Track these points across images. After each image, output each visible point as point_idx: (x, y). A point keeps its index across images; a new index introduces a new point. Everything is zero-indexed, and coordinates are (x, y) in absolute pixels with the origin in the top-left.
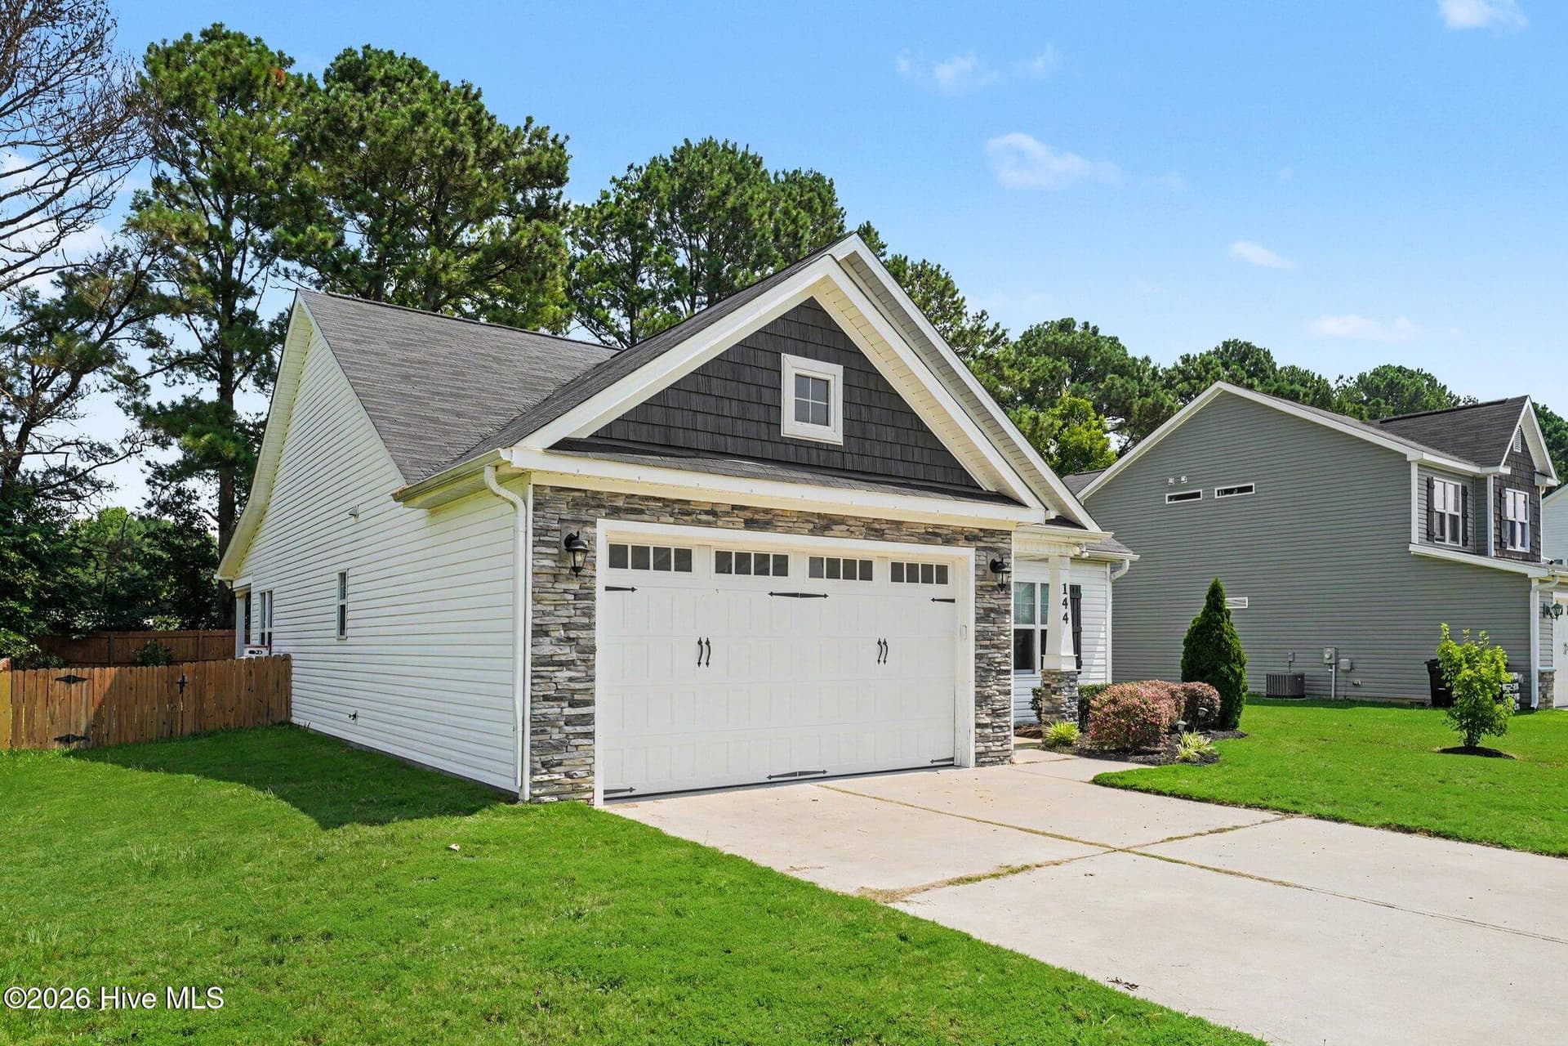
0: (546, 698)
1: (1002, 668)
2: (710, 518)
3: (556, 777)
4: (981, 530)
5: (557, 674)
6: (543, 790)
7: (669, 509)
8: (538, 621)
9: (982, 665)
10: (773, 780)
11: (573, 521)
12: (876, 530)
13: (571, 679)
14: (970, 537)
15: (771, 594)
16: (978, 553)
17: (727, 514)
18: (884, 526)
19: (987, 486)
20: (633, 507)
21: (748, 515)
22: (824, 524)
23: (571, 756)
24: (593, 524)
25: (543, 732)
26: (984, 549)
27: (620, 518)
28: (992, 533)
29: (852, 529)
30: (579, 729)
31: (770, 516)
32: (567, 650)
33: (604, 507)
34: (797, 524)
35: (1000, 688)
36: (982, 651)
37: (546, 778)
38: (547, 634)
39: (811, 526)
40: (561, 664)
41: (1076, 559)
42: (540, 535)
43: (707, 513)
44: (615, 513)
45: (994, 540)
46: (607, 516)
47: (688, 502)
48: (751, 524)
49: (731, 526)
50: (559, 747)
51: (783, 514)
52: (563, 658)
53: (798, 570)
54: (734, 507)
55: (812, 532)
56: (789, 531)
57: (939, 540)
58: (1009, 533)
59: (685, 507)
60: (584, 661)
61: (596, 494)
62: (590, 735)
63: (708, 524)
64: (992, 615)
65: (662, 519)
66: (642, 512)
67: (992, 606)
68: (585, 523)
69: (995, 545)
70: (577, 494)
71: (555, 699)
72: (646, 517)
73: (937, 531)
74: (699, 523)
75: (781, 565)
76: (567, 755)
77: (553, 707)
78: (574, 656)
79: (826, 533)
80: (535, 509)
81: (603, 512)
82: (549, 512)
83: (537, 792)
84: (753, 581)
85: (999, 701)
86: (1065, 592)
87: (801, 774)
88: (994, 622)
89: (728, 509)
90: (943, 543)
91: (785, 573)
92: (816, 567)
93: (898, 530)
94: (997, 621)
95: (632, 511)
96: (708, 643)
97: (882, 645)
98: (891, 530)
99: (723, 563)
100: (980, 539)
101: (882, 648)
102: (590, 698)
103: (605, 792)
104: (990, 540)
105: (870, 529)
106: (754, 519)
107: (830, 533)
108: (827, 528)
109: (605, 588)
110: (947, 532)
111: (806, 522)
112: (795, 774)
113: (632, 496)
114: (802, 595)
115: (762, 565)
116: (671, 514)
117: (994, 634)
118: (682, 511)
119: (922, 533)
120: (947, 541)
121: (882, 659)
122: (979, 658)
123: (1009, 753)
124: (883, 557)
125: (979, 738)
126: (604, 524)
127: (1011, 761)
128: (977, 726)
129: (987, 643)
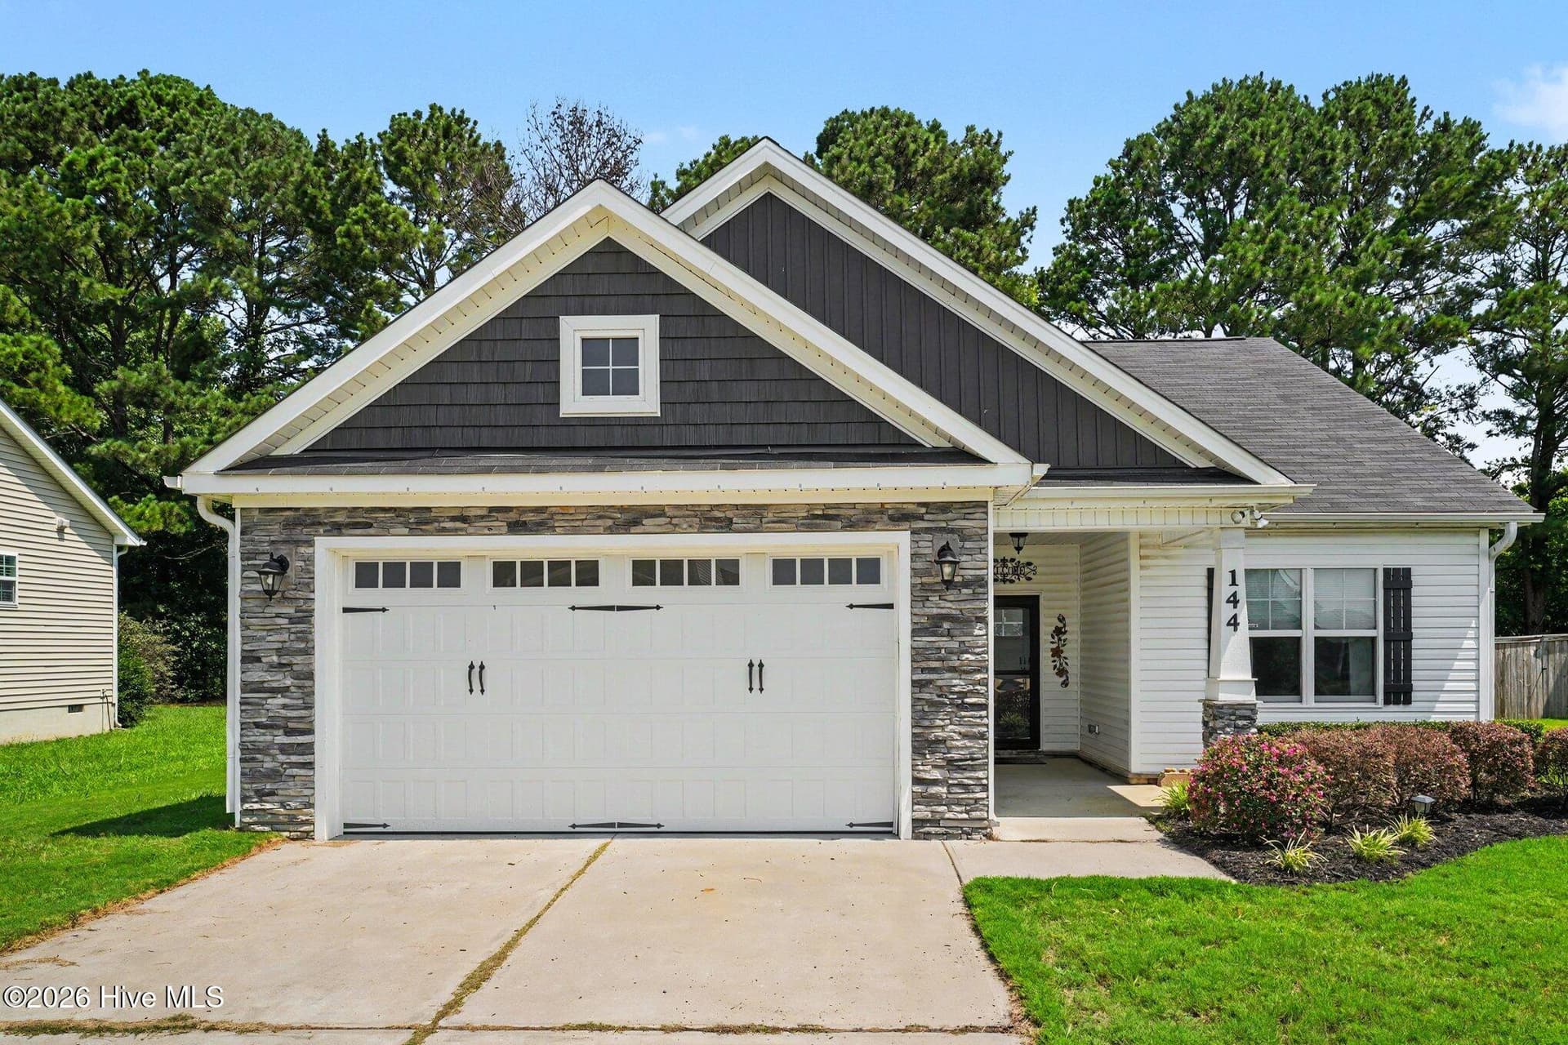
0: (258, 725)
1: (967, 700)
2: (458, 525)
3: (268, 806)
4: (922, 504)
5: (269, 701)
6: (255, 819)
7: (402, 520)
8: (247, 647)
9: (927, 696)
10: (577, 829)
11: (285, 542)
12: (716, 519)
13: (285, 707)
14: (899, 516)
15: (573, 608)
16: (916, 538)
17: (482, 517)
18: (729, 514)
19: (929, 441)
20: (360, 521)
21: (513, 516)
22: (630, 519)
23: (285, 786)
24: (311, 544)
25: (253, 760)
26: (927, 530)
27: (340, 534)
28: (945, 507)
29: (675, 521)
30: (294, 759)
31: (543, 516)
32: (280, 676)
33: (320, 524)
34: (585, 523)
35: (963, 730)
36: (922, 677)
37: (256, 806)
38: (258, 660)
39: (610, 522)
40: (274, 691)
41: (1252, 532)
42: (248, 559)
43: (454, 519)
44: (337, 529)
45: (950, 516)
46: (327, 533)
47: (429, 509)
48: (520, 527)
49: (487, 532)
50: (274, 775)
51: (564, 511)
52: (275, 685)
53: (616, 577)
54: (492, 509)
55: (610, 530)
56: (575, 531)
57: (839, 524)
58: (983, 505)
59: (424, 515)
60: (299, 687)
62: (310, 765)
63: (455, 532)
64: (946, 625)
65: (392, 531)
66: (370, 526)
67: (944, 611)
68: (298, 543)
69: (952, 525)
70: (287, 513)
71: (265, 727)
72: (371, 531)
73: (830, 512)
74: (443, 531)
75: (588, 573)
76: (282, 786)
77: (264, 734)
78: (288, 682)
79: (633, 530)
80: (242, 533)
81: (321, 531)
82: (257, 535)
83: (247, 820)
84: (547, 595)
85: (957, 748)
86: (1234, 583)
87: (621, 825)
88: (949, 634)
89: (484, 512)
90: (844, 528)
91: (595, 582)
92: (643, 573)
93: (757, 517)
94: (956, 632)
95: (356, 525)
96: (482, 667)
97: (756, 669)
98: (744, 517)
99: (503, 574)
100: (921, 518)
101: (756, 671)
102: (307, 726)
103: (346, 825)
104: (941, 517)
105: (707, 519)
106: (520, 521)
107: (639, 529)
108: (636, 522)
109: (346, 610)
110: (852, 512)
111: (600, 517)
112: (612, 825)
113: (355, 509)
114: (621, 608)
115: (559, 574)
116: (406, 525)
117: (950, 652)
118: (421, 520)
119: (804, 518)
120: (851, 525)
121: (756, 685)
122: (918, 686)
123: (984, 823)
124: (756, 555)
125: (920, 798)
126: (323, 545)
127: (987, 836)
128: (916, 781)
129: (936, 665)
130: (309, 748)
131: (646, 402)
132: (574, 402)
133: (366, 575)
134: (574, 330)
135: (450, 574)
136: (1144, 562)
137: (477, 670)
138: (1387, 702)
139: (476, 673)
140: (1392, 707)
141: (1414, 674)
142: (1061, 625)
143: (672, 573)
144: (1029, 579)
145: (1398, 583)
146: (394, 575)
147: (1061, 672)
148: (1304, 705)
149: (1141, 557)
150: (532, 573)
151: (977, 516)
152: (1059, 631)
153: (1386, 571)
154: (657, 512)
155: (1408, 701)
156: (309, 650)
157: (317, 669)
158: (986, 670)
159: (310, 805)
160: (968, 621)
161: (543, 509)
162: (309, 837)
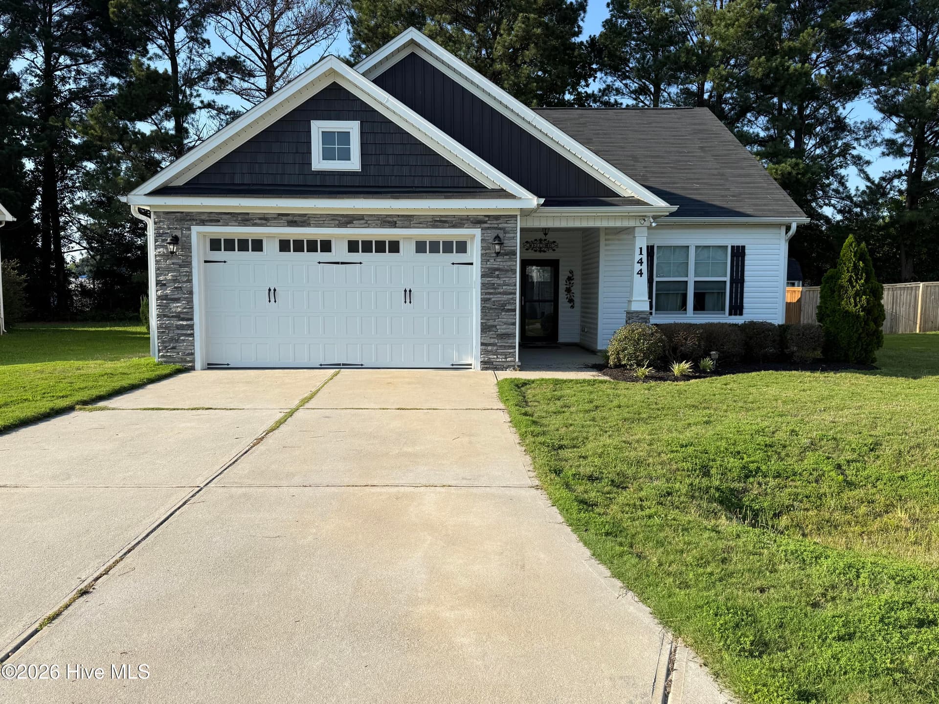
0: (166, 316)
1: (505, 307)
2: (264, 222)
3: (172, 354)
4: (486, 216)
5: (171, 304)
6: (165, 360)
7: (235, 219)
8: (158, 279)
9: (487, 305)
10: (323, 366)
11: (177, 228)
12: (389, 222)
13: (178, 307)
14: (476, 221)
15: (319, 262)
16: (484, 232)
17: (275, 218)
18: (395, 219)
19: (490, 186)
20: (213, 218)
21: (290, 218)
22: (347, 220)
23: (180, 345)
24: (189, 229)
25: (164, 332)
26: (488, 228)
27: (204, 225)
28: (497, 218)
29: (369, 222)
30: (185, 332)
31: (305, 218)
32: (176, 293)
33: (194, 219)
34: (325, 222)
35: (504, 321)
36: (486, 296)
37: (167, 354)
38: (164, 285)
39: (337, 222)
40: (173, 299)
42: (158, 236)
43: (260, 219)
44: (203, 222)
45: (498, 222)
46: (197, 224)
47: (248, 214)
49: (277, 225)
50: (174, 339)
51: (315, 216)
52: (173, 297)
53: (340, 247)
54: (279, 215)
55: (338, 226)
56: (320, 225)
57: (447, 225)
58: (515, 216)
59: (247, 217)
60: (186, 298)
61: (188, 214)
63: (261, 225)
64: (497, 273)
65: (229, 224)
66: (219, 221)
67: (496, 266)
68: (184, 229)
69: (500, 226)
70: (178, 214)
71: (170, 316)
72: (219, 224)
73: (443, 219)
74: (255, 225)
75: (326, 246)
76: (178, 344)
77: (169, 320)
78: (180, 295)
79: (349, 226)
80: (155, 224)
81: (194, 223)
82: (162, 225)
84: (305, 256)
86: (641, 254)
87: (344, 365)
88: (498, 277)
89: (276, 216)
90: (449, 227)
91: (329, 250)
92: (353, 246)
93: (407, 220)
94: (502, 276)
95: (211, 221)
96: (275, 290)
97: (408, 292)
98: (401, 221)
99: (284, 246)
100: (485, 222)
101: (408, 294)
102: (190, 317)
103: (209, 364)
104: (495, 222)
105: (384, 221)
106: (294, 220)
107: (352, 225)
108: (350, 222)
109: (206, 262)
110: (453, 219)
111: (333, 220)
112: (339, 365)
113: (211, 213)
114: (342, 263)
115: (312, 246)
116: (236, 221)
117: (499, 285)
118: (245, 219)
119: (431, 222)
120: (454, 226)
121: (408, 301)
122: (484, 300)
123: (513, 363)
124: (408, 238)
125: (484, 352)
126: (195, 230)
127: (515, 369)
128: (482, 344)
129: (492, 291)
130: (191, 327)
131: (354, 164)
132: (318, 163)
133: (215, 245)
134: (318, 127)
135: (258, 246)
136: (607, 242)
137: (272, 291)
138: (730, 314)
139: (272, 293)
140: (733, 317)
141: (745, 300)
142: (571, 275)
143: (367, 247)
144: (554, 250)
145: (739, 253)
146: (230, 245)
147: (571, 301)
148: (688, 315)
149: (606, 240)
150: (299, 246)
151: (512, 222)
152: (570, 279)
153: (733, 247)
154: (361, 218)
155: (741, 314)
156: (190, 281)
157: (196, 290)
158: (515, 294)
159: (193, 354)
160: (507, 271)
161: (305, 215)
162: (192, 368)
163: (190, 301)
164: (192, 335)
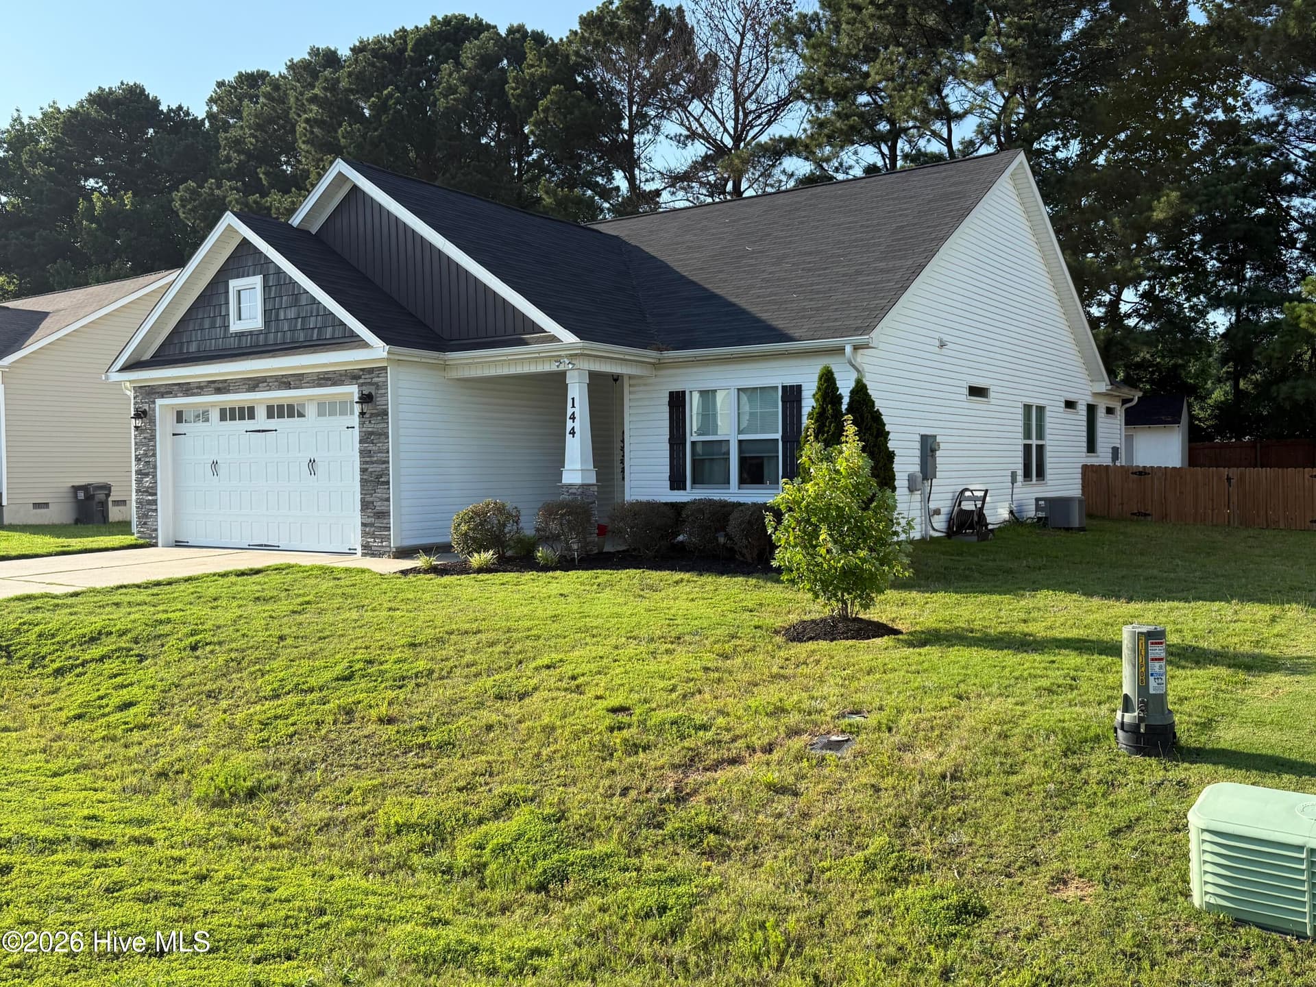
0: (140, 491)
2: (199, 391)
3: (144, 529)
5: (144, 480)
6: (141, 536)
7: (181, 389)
8: (136, 454)
9: (365, 477)
11: (147, 402)
13: (148, 482)
14: (352, 377)
15: (246, 431)
16: (359, 389)
17: (206, 387)
21: (216, 385)
23: (149, 520)
24: (154, 402)
25: (140, 506)
26: (362, 384)
29: (271, 384)
30: (151, 507)
31: (226, 385)
32: (147, 467)
33: (156, 393)
34: (240, 387)
35: (379, 495)
36: (363, 467)
37: (141, 530)
38: (140, 460)
39: (248, 386)
40: (145, 474)
43: (197, 388)
44: (162, 395)
45: (372, 376)
46: (159, 397)
48: (219, 391)
50: (146, 515)
53: (261, 412)
54: (208, 382)
55: (249, 390)
56: (238, 391)
57: (330, 382)
58: (385, 368)
59: (187, 386)
60: (152, 472)
61: (152, 387)
64: (372, 437)
66: (171, 392)
67: (368, 430)
68: (150, 402)
69: (372, 380)
70: (147, 388)
71: (143, 491)
73: (326, 376)
75: (251, 413)
77: (143, 495)
78: (149, 470)
80: (135, 399)
81: (156, 396)
82: (139, 399)
84: (238, 424)
85: (379, 506)
87: (265, 546)
88: (373, 442)
91: (254, 417)
92: (270, 412)
93: (299, 380)
94: (376, 441)
95: (167, 392)
96: (217, 462)
97: (313, 463)
98: (294, 381)
99: (223, 415)
100: (360, 377)
102: (155, 491)
103: (176, 542)
104: (368, 376)
105: (281, 383)
106: (218, 387)
108: (256, 386)
109: (174, 435)
111: (243, 384)
112: (261, 545)
113: (167, 384)
114: (263, 431)
115: (242, 413)
117: (374, 452)
119: (316, 380)
120: (334, 384)
121: (313, 472)
122: (363, 471)
123: (388, 549)
124: (310, 399)
125: (365, 534)
126: (159, 402)
127: (389, 557)
128: (363, 525)
129: (368, 459)
130: (155, 502)
131: (258, 321)
132: (235, 324)
133: (179, 416)
134: (233, 287)
137: (214, 464)
139: (215, 466)
143: (280, 411)
145: (792, 397)
150: (232, 414)
151: (383, 375)
153: (784, 388)
154: (263, 380)
156: (154, 455)
157: (158, 464)
158: (388, 462)
159: (156, 530)
160: (380, 434)
161: (225, 381)
162: (155, 545)
163: (154, 476)
164: (156, 510)
